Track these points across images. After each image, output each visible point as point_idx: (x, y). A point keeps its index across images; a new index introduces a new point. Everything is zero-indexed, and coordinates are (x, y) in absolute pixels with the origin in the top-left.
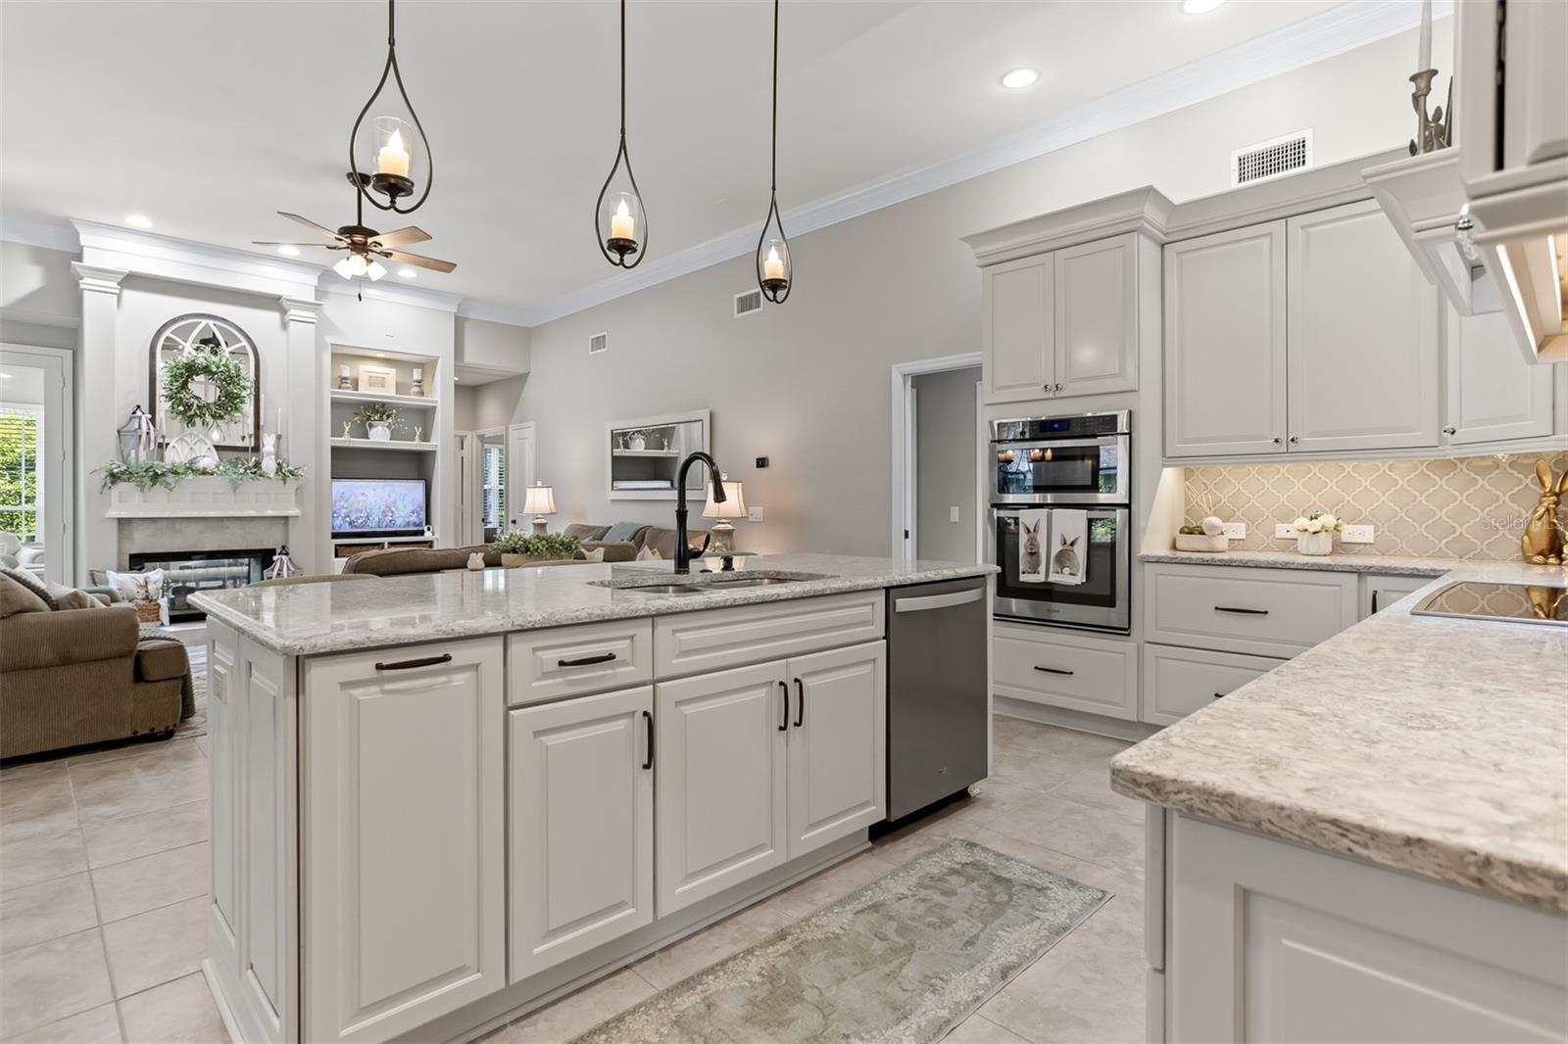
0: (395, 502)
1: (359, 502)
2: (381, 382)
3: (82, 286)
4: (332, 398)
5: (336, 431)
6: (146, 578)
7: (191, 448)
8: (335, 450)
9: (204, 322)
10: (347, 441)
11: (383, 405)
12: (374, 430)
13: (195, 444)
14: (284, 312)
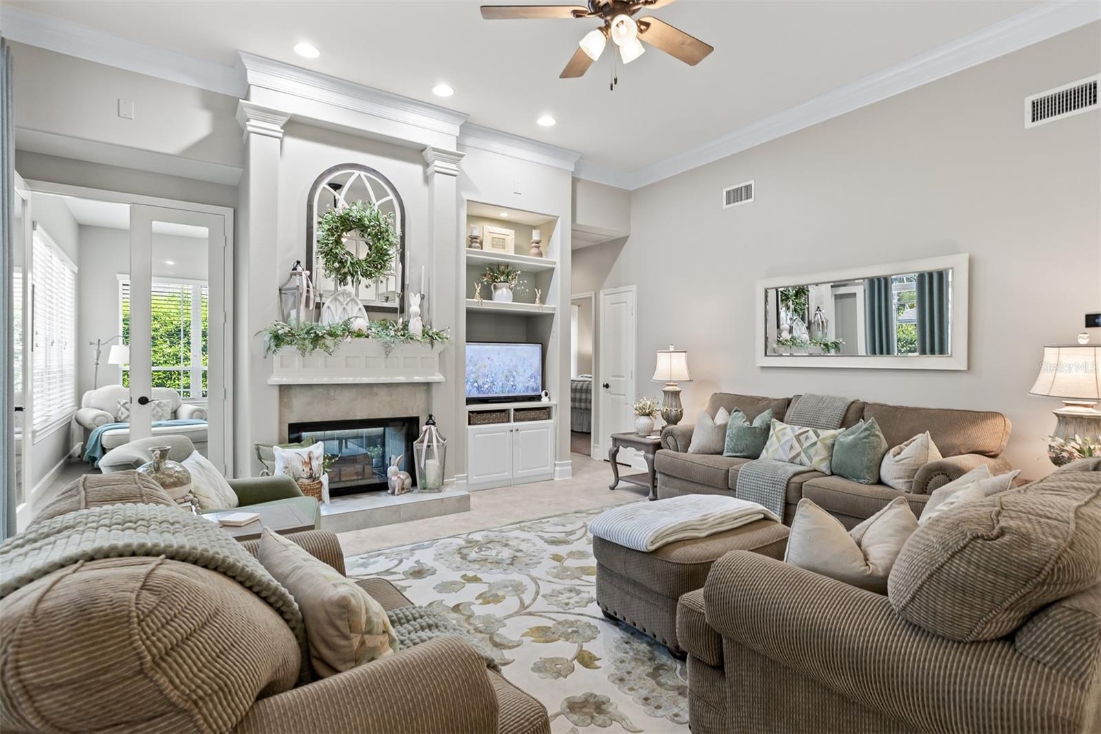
0: (516, 366)
1: (485, 366)
2: (501, 243)
3: (249, 128)
4: (468, 258)
5: (470, 294)
6: (310, 453)
7: (344, 309)
8: (469, 312)
9: (357, 173)
10: (478, 303)
11: (507, 265)
12: (498, 292)
13: (347, 304)
14: (426, 165)
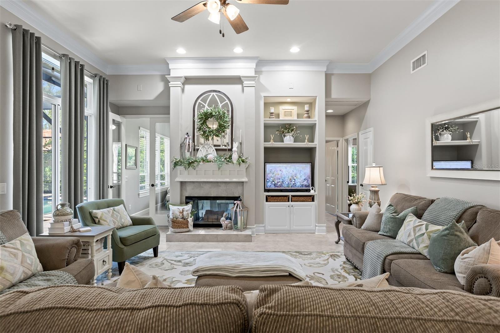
0: (296, 174)
1: (278, 174)
2: (290, 114)
3: (170, 85)
4: (264, 123)
5: (266, 141)
6: (183, 209)
7: (207, 150)
8: (266, 149)
9: (212, 94)
10: (272, 144)
11: (290, 125)
12: (286, 138)
13: (208, 149)
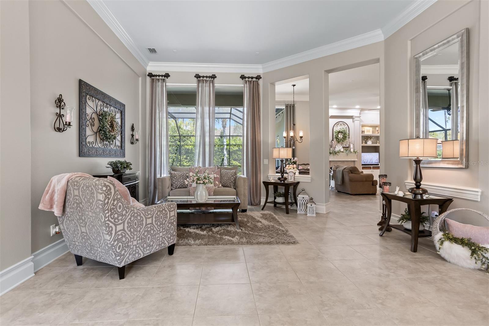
0: (373, 158)
1: (366, 158)
2: (369, 131)
4: (362, 136)
5: (362, 143)
8: (362, 146)
9: (341, 123)
10: (364, 145)
11: (370, 136)
12: (369, 142)
13: (340, 147)
14: (353, 119)
